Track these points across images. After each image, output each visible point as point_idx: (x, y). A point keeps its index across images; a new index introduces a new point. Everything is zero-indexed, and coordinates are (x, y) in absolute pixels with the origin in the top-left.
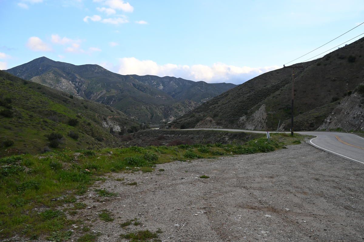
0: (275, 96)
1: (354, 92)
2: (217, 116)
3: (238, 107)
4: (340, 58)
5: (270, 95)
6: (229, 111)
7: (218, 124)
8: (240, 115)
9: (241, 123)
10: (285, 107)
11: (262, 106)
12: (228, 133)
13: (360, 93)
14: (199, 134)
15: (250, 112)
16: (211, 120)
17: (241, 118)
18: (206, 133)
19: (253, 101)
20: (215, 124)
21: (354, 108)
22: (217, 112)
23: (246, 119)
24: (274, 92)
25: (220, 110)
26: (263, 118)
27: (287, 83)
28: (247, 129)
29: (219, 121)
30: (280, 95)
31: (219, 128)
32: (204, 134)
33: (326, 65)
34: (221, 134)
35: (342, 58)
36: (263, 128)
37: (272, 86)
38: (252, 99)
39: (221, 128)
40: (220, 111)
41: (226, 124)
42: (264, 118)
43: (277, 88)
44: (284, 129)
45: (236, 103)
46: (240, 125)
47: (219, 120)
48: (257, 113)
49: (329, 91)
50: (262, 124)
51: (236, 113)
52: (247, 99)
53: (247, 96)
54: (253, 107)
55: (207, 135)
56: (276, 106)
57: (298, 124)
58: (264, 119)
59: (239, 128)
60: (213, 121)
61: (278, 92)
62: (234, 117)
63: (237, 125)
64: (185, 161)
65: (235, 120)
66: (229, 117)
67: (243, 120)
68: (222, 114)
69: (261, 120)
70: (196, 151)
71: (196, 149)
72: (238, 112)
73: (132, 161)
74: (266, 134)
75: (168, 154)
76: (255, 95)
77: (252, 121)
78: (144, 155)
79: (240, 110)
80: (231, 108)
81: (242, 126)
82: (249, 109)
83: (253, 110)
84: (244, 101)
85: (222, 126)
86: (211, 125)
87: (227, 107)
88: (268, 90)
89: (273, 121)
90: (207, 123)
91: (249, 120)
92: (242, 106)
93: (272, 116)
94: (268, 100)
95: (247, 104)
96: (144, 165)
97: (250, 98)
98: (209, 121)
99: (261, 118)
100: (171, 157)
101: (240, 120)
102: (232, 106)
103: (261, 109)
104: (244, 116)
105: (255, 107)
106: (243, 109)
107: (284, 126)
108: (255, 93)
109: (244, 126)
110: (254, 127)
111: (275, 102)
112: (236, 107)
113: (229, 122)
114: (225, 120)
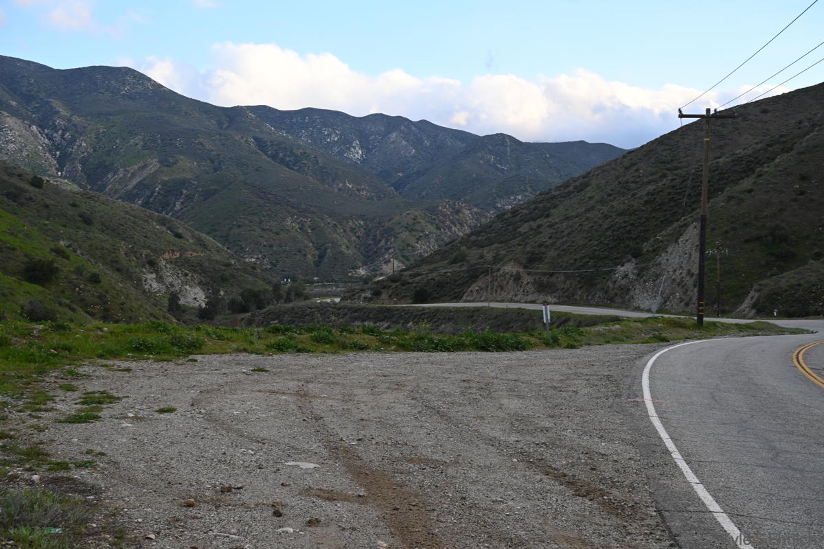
0: (737, 195)
2: (540, 260)
3: (613, 231)
5: (722, 190)
6: (581, 242)
7: (543, 288)
8: (617, 258)
9: (617, 286)
10: (766, 236)
11: (691, 228)
12: (567, 320)
14: (473, 322)
15: (651, 249)
16: (518, 273)
17: (621, 270)
18: (496, 317)
19: (666, 211)
20: (530, 288)
22: (540, 246)
23: (636, 271)
24: (736, 182)
25: (550, 238)
27: (783, 151)
28: (638, 309)
29: (545, 279)
30: (753, 193)
31: (545, 302)
32: (491, 322)
36: (687, 304)
37: (733, 161)
39: (550, 303)
40: (550, 241)
41: (568, 290)
42: (693, 271)
43: (749, 166)
44: (754, 311)
45: (606, 217)
46: (616, 295)
47: (545, 274)
48: (672, 253)
50: (687, 290)
51: (606, 253)
52: (646, 202)
53: (644, 192)
54: (664, 233)
55: (499, 325)
56: (734, 229)
57: (801, 293)
58: (692, 275)
59: (610, 302)
60: (527, 279)
61: (746, 184)
62: (595, 266)
63: (606, 292)
64: (261, 354)
65: (600, 276)
66: (580, 264)
67: (626, 276)
68: (556, 253)
69: (683, 278)
70: (306, 339)
71: (306, 336)
72: (612, 248)
73: (141, 345)
74: (542, 311)
75: (233, 341)
76: (672, 191)
77: (655, 278)
78: (170, 337)
79: (621, 240)
80: (589, 235)
81: (621, 297)
82: (647, 240)
83: (661, 242)
84: (636, 211)
85: (555, 294)
86: (518, 290)
87: (577, 229)
88: (721, 173)
89: (720, 281)
90: (505, 283)
91: (644, 278)
92: (628, 228)
93: (718, 266)
94: (709, 210)
95: (643, 220)
96: (164, 353)
97: (655, 199)
98: (512, 278)
99: (683, 270)
100: (234, 346)
101: (615, 274)
102: (592, 227)
103: (687, 241)
104: (630, 263)
105: (669, 230)
106: (630, 238)
107: (754, 300)
108: (674, 183)
109: (627, 297)
110: (659, 299)
111: (732, 216)
112: (607, 229)
113: (579, 282)
114: (565, 273)
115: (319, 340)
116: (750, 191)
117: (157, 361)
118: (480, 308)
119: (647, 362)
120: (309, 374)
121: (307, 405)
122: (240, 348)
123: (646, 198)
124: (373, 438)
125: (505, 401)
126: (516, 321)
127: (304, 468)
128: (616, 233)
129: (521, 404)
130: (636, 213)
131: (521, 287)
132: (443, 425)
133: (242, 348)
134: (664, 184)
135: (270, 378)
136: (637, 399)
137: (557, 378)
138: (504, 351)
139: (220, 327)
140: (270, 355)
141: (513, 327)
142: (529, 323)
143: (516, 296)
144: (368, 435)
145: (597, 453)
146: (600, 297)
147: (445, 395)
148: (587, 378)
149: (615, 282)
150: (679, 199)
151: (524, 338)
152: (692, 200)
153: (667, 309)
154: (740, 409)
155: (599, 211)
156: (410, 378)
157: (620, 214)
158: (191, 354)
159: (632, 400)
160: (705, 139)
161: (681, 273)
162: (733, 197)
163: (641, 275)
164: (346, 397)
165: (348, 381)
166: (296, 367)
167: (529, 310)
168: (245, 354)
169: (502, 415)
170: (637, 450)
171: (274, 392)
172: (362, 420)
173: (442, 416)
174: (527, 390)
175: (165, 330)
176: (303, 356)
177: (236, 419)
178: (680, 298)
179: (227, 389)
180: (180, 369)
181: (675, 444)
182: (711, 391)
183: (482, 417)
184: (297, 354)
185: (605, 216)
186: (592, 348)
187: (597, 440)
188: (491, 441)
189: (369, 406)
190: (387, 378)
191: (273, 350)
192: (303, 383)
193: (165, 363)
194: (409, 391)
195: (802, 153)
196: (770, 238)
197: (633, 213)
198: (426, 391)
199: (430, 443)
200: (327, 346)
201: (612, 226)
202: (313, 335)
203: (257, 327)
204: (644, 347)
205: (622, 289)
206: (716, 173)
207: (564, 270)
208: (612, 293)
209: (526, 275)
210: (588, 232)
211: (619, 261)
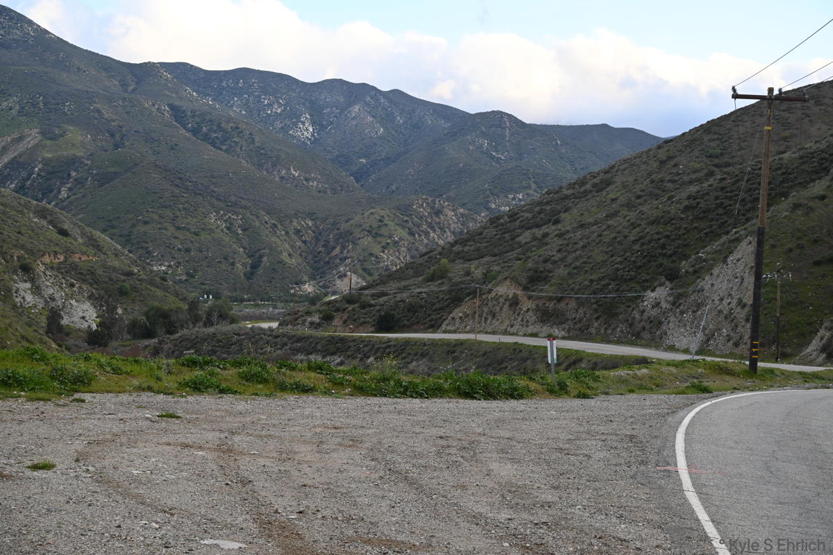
0: (806, 203)
2: (546, 280)
3: (643, 244)
5: (786, 195)
6: (600, 258)
7: (548, 316)
8: (647, 281)
9: (645, 317)
11: (744, 244)
12: (580, 360)
14: (455, 359)
15: (691, 270)
16: (515, 296)
17: (651, 296)
18: (485, 354)
19: (712, 220)
20: (531, 317)
22: (546, 261)
23: (671, 299)
24: (804, 185)
25: (559, 251)
26: (740, 300)
28: (672, 348)
29: (551, 305)
30: (826, 201)
31: (550, 336)
32: (478, 358)
36: (736, 345)
37: (801, 158)
38: (708, 211)
40: (559, 255)
41: (580, 320)
42: (745, 301)
43: (821, 165)
44: (824, 356)
45: (634, 226)
46: (644, 328)
47: (551, 299)
48: (718, 276)
50: (736, 326)
51: (633, 273)
52: (687, 208)
53: (684, 195)
54: (708, 249)
55: (489, 365)
56: (801, 247)
58: (744, 306)
59: (635, 338)
60: (527, 304)
61: (818, 188)
62: (617, 290)
63: (631, 325)
64: (172, 394)
65: (624, 303)
66: (598, 286)
67: (657, 304)
68: (567, 272)
69: (732, 309)
70: (231, 376)
71: (232, 372)
72: (640, 266)
73: (9, 378)
74: (546, 347)
75: (134, 376)
76: (720, 194)
77: (695, 309)
78: (49, 368)
79: (651, 256)
80: (610, 248)
81: (651, 333)
82: (686, 257)
83: (705, 261)
84: (673, 219)
85: (563, 325)
86: (516, 319)
87: (594, 241)
88: (784, 173)
89: (780, 314)
90: (498, 309)
91: (681, 307)
92: (661, 241)
93: (779, 294)
94: (769, 220)
95: (682, 231)
96: (41, 389)
97: (698, 204)
98: (507, 303)
99: (732, 298)
100: (136, 382)
101: (643, 301)
102: (615, 238)
103: (738, 260)
104: (663, 288)
105: (716, 245)
106: (665, 254)
107: (824, 341)
108: (723, 184)
109: (658, 333)
110: (700, 336)
111: (799, 230)
112: (634, 242)
113: (596, 311)
114: (577, 299)
115: (249, 378)
116: (823, 198)
117: (30, 400)
118: (465, 341)
119: (683, 419)
120: (235, 423)
121: (232, 464)
122: (143, 386)
123: (686, 203)
124: (318, 511)
125: (494, 466)
126: (511, 359)
127: (226, 548)
128: (645, 247)
129: (516, 470)
130: (674, 222)
131: (518, 315)
132: (412, 496)
133: (145, 385)
134: (710, 186)
135: (182, 427)
136: (669, 468)
137: (563, 436)
138: (495, 398)
139: (117, 357)
140: (183, 396)
141: (507, 367)
142: (529, 362)
143: (512, 326)
144: (312, 507)
145: (614, 538)
146: (622, 332)
147: (416, 455)
148: (604, 437)
149: (644, 311)
150: (730, 205)
151: (522, 382)
152: (747, 207)
153: (710, 350)
154: (803, 484)
155: (625, 217)
156: (369, 431)
157: (652, 223)
158: (76, 391)
159: (663, 469)
160: (766, 128)
161: (729, 303)
162: (800, 205)
163: (677, 304)
164: (284, 456)
165: (287, 434)
166: (218, 414)
167: (529, 346)
168: (149, 394)
169: (491, 484)
170: (668, 536)
171: (187, 446)
172: (305, 486)
173: (411, 484)
174: (524, 451)
175: (43, 359)
176: (228, 398)
177: (136, 480)
178: (727, 336)
179: (124, 439)
180: (61, 412)
181: (717, 528)
182: (763, 459)
183: (464, 486)
184: (219, 396)
185: (632, 224)
186: (611, 398)
187: (614, 520)
188: (475, 519)
189: (314, 467)
190: (339, 431)
191: (188, 389)
192: (226, 434)
193: (42, 403)
194: (367, 448)
197: (669, 222)
198: (391, 450)
199: (394, 519)
200: (260, 386)
201: (641, 238)
202: (241, 370)
203: (167, 357)
204: (679, 399)
205: (651, 322)
206: (779, 172)
207: (576, 294)
208: (638, 327)
209: (525, 298)
210: (609, 245)
211: (648, 284)
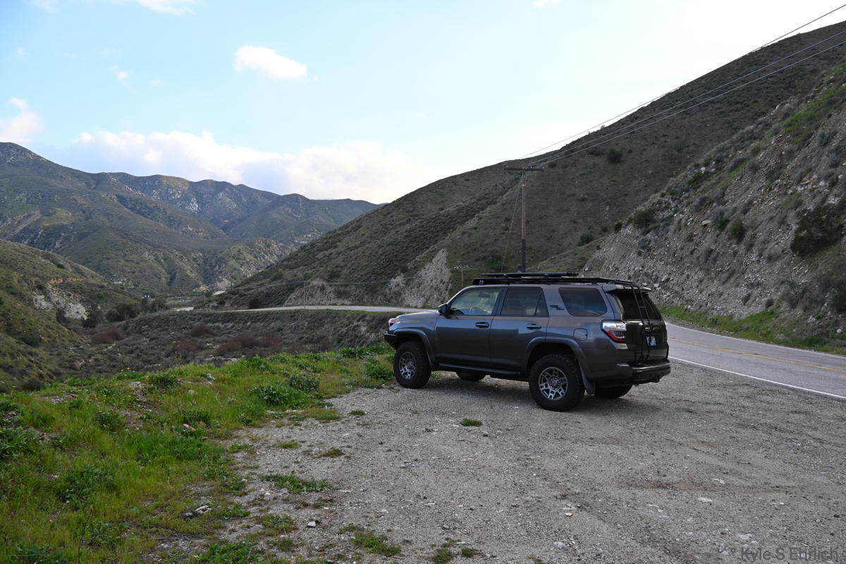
0: (467, 231)
1: (627, 225)
2: (338, 276)
3: (386, 256)
4: (592, 153)
5: (454, 229)
6: (365, 264)
7: (340, 295)
8: (389, 274)
9: (392, 292)
10: (489, 256)
11: (440, 252)
12: (365, 316)
13: (638, 228)
14: (295, 320)
15: (413, 267)
16: (323, 286)
17: (393, 280)
18: (312, 316)
19: (419, 242)
20: (332, 295)
21: (627, 258)
22: (337, 267)
23: (404, 282)
24: (462, 223)
25: (343, 261)
26: (442, 281)
27: (489, 204)
29: (342, 289)
30: (477, 230)
31: (343, 304)
32: (308, 319)
33: (565, 167)
34: (348, 319)
35: (595, 153)
37: (458, 210)
38: (416, 237)
39: (346, 305)
40: (343, 264)
41: (358, 295)
42: (444, 281)
43: (469, 213)
45: (380, 247)
46: (392, 297)
47: (342, 286)
48: (428, 269)
49: (575, 222)
50: (441, 293)
51: (382, 270)
52: (406, 237)
53: (404, 231)
54: (420, 256)
56: (468, 252)
58: (444, 283)
59: (388, 302)
60: (329, 289)
61: (472, 223)
62: (376, 279)
63: (385, 296)
65: (380, 286)
66: (365, 278)
67: (398, 285)
68: (348, 271)
69: (438, 285)
72: (385, 267)
76: (421, 229)
77: (418, 286)
79: (391, 261)
80: (370, 259)
81: (396, 299)
82: (407, 261)
83: (419, 262)
84: (400, 242)
85: (349, 299)
86: (324, 297)
87: (361, 255)
88: (451, 218)
90: (314, 292)
91: (411, 286)
92: (395, 254)
95: (404, 248)
97: (411, 234)
98: (319, 289)
99: (437, 280)
101: (390, 284)
102: (371, 253)
103: (438, 261)
104: (399, 276)
105: (423, 254)
106: (397, 260)
108: (423, 224)
109: (400, 299)
110: (422, 299)
111: (466, 244)
112: (381, 255)
113: (366, 290)
114: (355, 285)
116: (476, 228)
123: (405, 234)
126: (327, 317)
130: (400, 244)
131: (325, 295)
134: (416, 225)
142: (337, 318)
143: (322, 301)
146: (381, 300)
157: (390, 245)
161: (436, 282)
162: (464, 232)
163: (408, 284)
167: (334, 310)
195: (503, 204)
196: (491, 258)
197: (398, 244)
201: (384, 253)
205: (396, 294)
207: (355, 282)
208: (389, 297)
209: (328, 286)
210: (369, 257)
211: (391, 275)
